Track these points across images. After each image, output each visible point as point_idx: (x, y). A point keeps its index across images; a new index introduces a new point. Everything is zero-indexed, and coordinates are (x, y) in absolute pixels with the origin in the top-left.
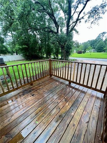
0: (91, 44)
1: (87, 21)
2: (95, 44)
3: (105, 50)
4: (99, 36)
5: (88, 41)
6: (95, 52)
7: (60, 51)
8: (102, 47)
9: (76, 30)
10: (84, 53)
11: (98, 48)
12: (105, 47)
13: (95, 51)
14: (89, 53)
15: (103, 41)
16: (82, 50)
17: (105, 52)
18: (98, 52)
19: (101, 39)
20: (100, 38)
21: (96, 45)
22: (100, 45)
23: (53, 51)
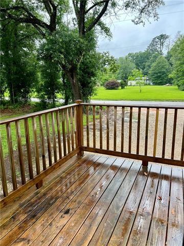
0: (137, 64)
1: (131, 5)
2: (147, 64)
3: (172, 79)
4: (152, 45)
5: (130, 55)
6: (149, 84)
7: (61, 80)
8: (164, 73)
9: (103, 24)
10: (123, 88)
11: (155, 73)
12: (170, 72)
13: (148, 82)
14: (138, 88)
15: (164, 56)
16: (118, 78)
17: (171, 84)
18: (155, 84)
19: (158, 51)
20: (156, 50)
21: (149, 66)
22: (158, 65)
23: (37, 82)
